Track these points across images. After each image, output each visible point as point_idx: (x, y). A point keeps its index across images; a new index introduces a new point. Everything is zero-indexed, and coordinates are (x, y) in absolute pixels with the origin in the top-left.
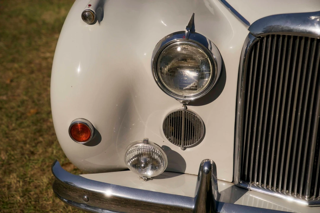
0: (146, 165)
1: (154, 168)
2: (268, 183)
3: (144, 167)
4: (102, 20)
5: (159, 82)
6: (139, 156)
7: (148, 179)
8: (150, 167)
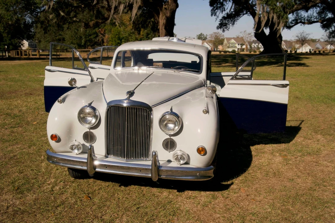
0: (75, 148)
1: (78, 150)
2: (115, 155)
3: (74, 149)
4: (64, 101)
5: (79, 120)
6: (73, 145)
7: (77, 154)
8: (77, 149)
